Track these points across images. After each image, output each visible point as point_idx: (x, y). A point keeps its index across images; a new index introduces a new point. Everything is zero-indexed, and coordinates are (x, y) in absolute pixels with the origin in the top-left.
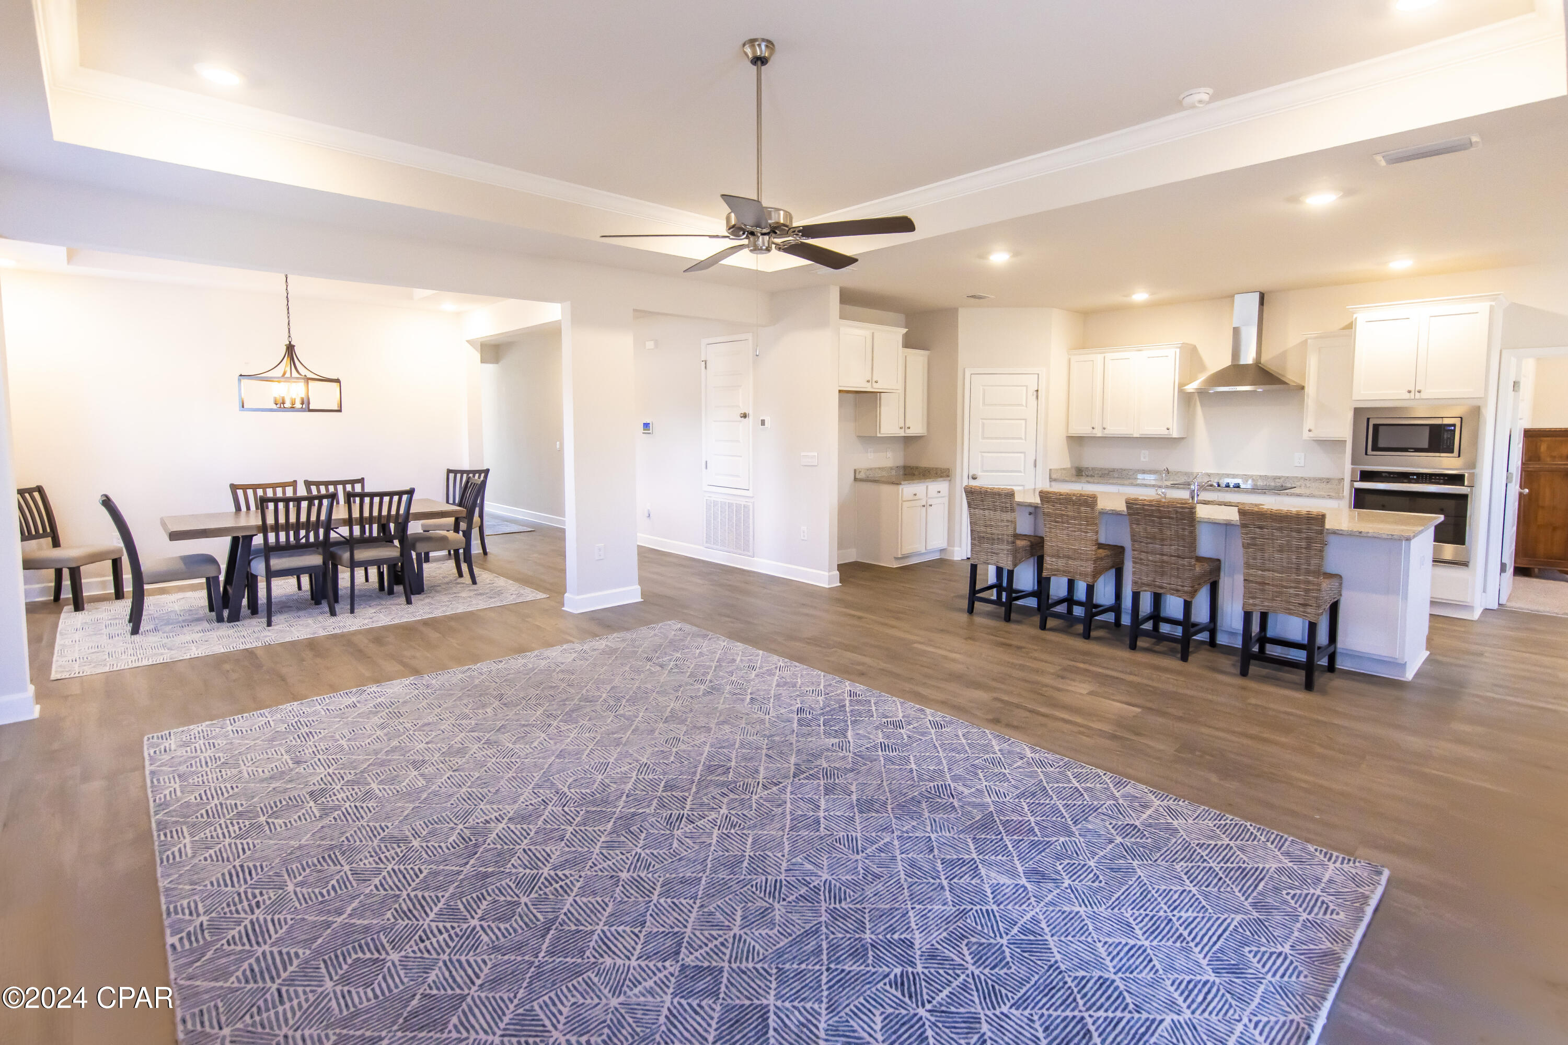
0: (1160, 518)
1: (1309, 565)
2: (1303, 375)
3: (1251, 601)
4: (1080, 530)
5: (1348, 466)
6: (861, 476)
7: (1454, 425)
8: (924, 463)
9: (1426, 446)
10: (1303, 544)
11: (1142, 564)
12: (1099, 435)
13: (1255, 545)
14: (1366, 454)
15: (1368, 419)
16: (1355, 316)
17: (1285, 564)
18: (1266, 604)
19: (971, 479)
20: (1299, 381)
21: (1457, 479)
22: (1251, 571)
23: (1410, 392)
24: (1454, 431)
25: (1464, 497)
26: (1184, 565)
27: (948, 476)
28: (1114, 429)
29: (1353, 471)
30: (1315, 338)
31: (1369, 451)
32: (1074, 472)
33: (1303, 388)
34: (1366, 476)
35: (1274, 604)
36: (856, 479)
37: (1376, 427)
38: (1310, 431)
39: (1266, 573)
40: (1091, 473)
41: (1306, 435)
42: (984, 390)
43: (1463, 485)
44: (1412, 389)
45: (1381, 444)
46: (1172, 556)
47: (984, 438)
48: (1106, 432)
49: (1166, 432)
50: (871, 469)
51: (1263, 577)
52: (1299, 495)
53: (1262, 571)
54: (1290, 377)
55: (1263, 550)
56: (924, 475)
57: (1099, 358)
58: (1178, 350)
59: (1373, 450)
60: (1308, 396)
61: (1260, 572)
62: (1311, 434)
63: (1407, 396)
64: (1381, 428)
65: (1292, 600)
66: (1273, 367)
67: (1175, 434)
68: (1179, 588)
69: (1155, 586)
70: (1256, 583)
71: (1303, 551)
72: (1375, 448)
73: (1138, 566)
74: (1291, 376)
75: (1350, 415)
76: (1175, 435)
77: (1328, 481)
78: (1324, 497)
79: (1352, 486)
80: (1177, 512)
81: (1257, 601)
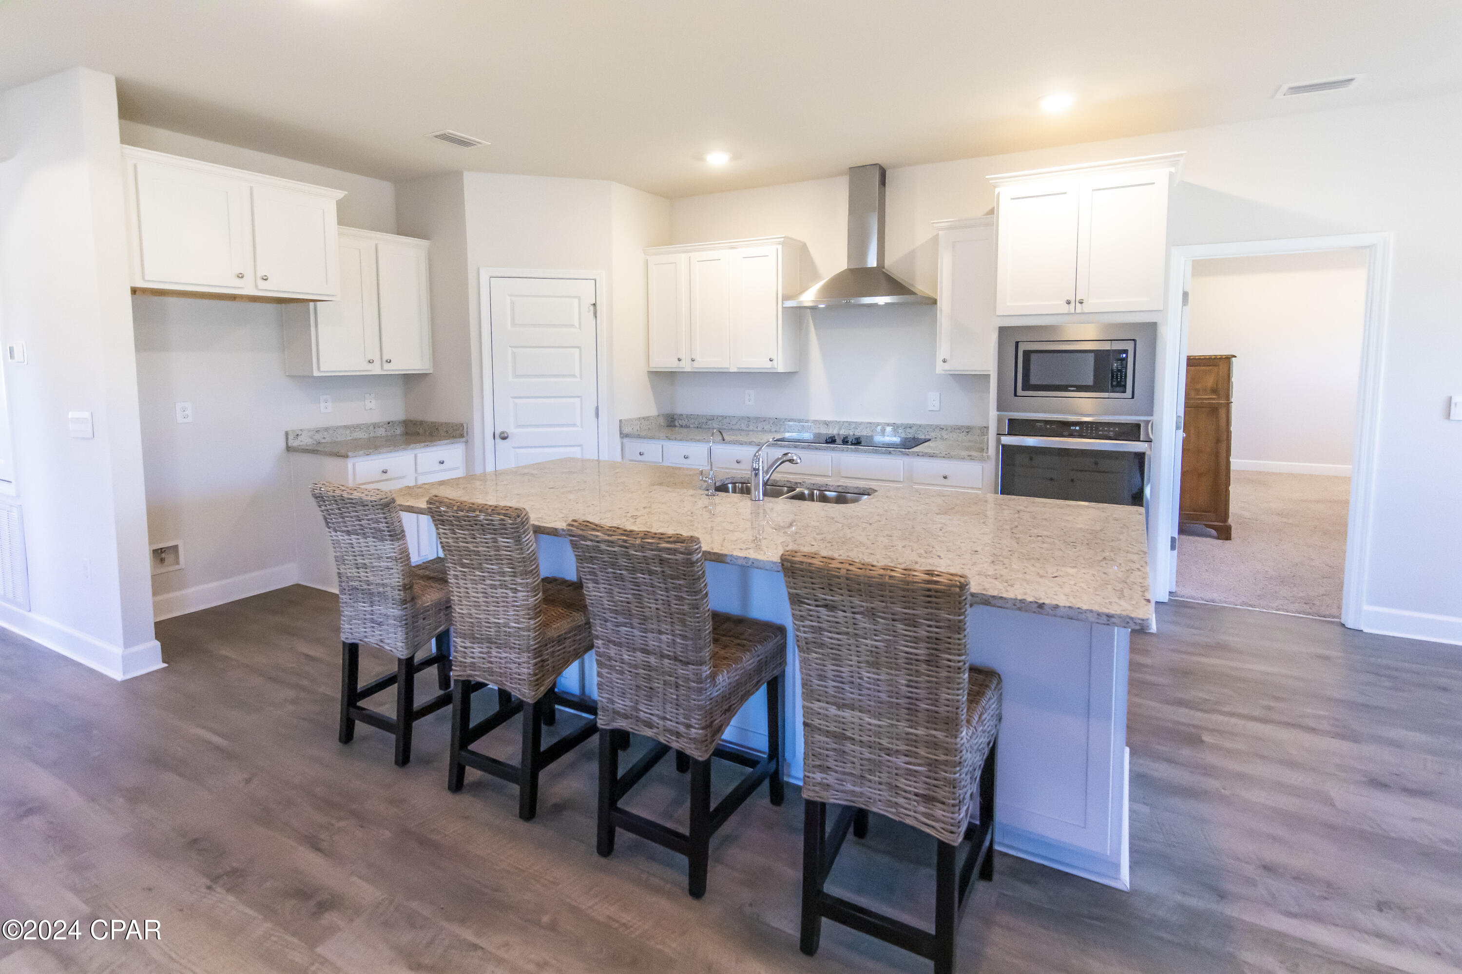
0: (633, 570)
1: (936, 702)
2: (935, 287)
3: (818, 776)
4: (503, 586)
5: (993, 413)
6: (305, 440)
7: (1126, 351)
8: (432, 417)
9: (1090, 381)
10: (922, 652)
11: (611, 667)
12: (688, 369)
13: (822, 645)
14: (1015, 395)
15: (1017, 343)
16: (997, 191)
17: (884, 697)
18: (849, 787)
19: (498, 440)
20: (929, 293)
21: (1132, 431)
22: (816, 706)
23: (1069, 303)
24: (1126, 359)
25: (1140, 457)
26: (688, 680)
27: (462, 436)
28: (707, 361)
29: (1000, 420)
30: (949, 228)
31: (1020, 392)
32: (661, 421)
33: (935, 302)
34: (1016, 427)
35: (866, 790)
36: (289, 449)
37: (1027, 354)
38: (944, 361)
39: (847, 714)
40: (684, 423)
41: (940, 368)
42: (513, 303)
43: (1139, 441)
44: (1072, 299)
45: (1033, 381)
46: (662, 656)
47: (516, 376)
48: (696, 364)
49: (769, 365)
50: (326, 429)
51: (838, 721)
52: (932, 456)
53: (840, 707)
54: (919, 287)
55: (837, 660)
56: (431, 435)
57: (683, 257)
58: (780, 247)
59: (1023, 389)
60: (941, 310)
61: (833, 710)
62: (947, 366)
63: (1065, 309)
64: (1033, 357)
65: (902, 782)
66: (898, 274)
67: (781, 367)
68: (682, 729)
69: (638, 719)
70: (828, 733)
71: (923, 667)
72: (1028, 386)
73: (604, 671)
74: (921, 287)
75: (994, 337)
76: (781, 369)
77: (968, 430)
78: (963, 459)
79: (998, 441)
80: (662, 561)
81: (831, 779)
